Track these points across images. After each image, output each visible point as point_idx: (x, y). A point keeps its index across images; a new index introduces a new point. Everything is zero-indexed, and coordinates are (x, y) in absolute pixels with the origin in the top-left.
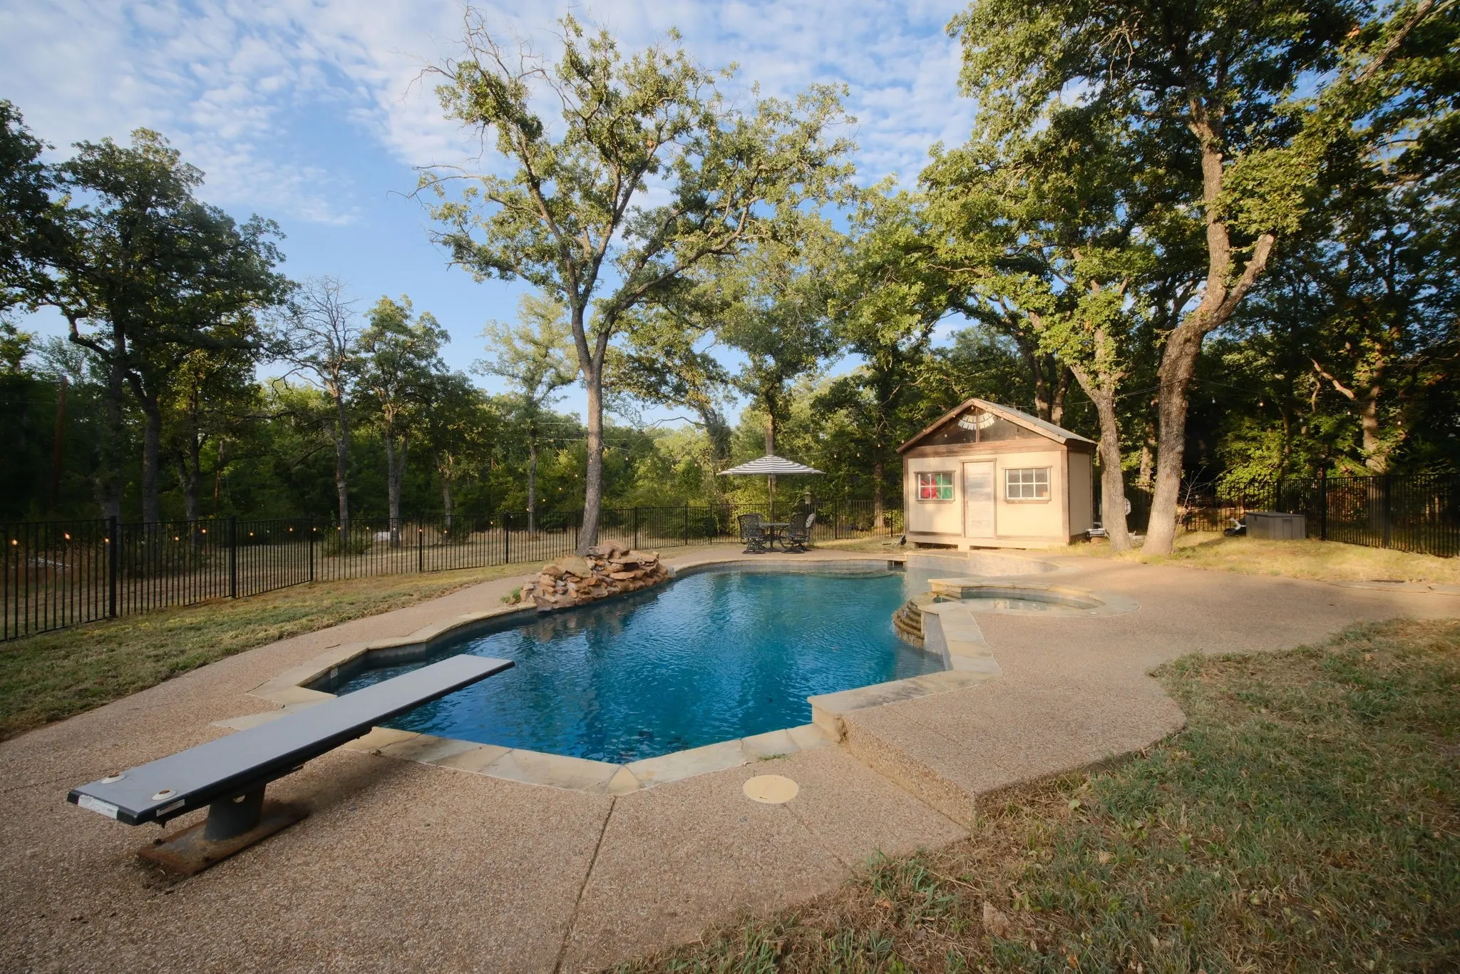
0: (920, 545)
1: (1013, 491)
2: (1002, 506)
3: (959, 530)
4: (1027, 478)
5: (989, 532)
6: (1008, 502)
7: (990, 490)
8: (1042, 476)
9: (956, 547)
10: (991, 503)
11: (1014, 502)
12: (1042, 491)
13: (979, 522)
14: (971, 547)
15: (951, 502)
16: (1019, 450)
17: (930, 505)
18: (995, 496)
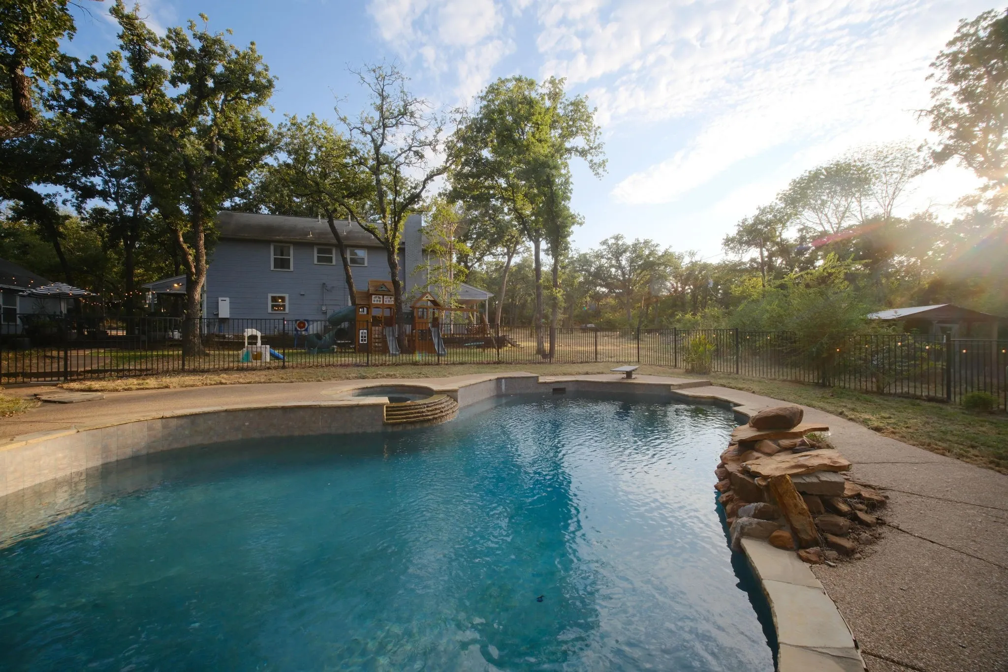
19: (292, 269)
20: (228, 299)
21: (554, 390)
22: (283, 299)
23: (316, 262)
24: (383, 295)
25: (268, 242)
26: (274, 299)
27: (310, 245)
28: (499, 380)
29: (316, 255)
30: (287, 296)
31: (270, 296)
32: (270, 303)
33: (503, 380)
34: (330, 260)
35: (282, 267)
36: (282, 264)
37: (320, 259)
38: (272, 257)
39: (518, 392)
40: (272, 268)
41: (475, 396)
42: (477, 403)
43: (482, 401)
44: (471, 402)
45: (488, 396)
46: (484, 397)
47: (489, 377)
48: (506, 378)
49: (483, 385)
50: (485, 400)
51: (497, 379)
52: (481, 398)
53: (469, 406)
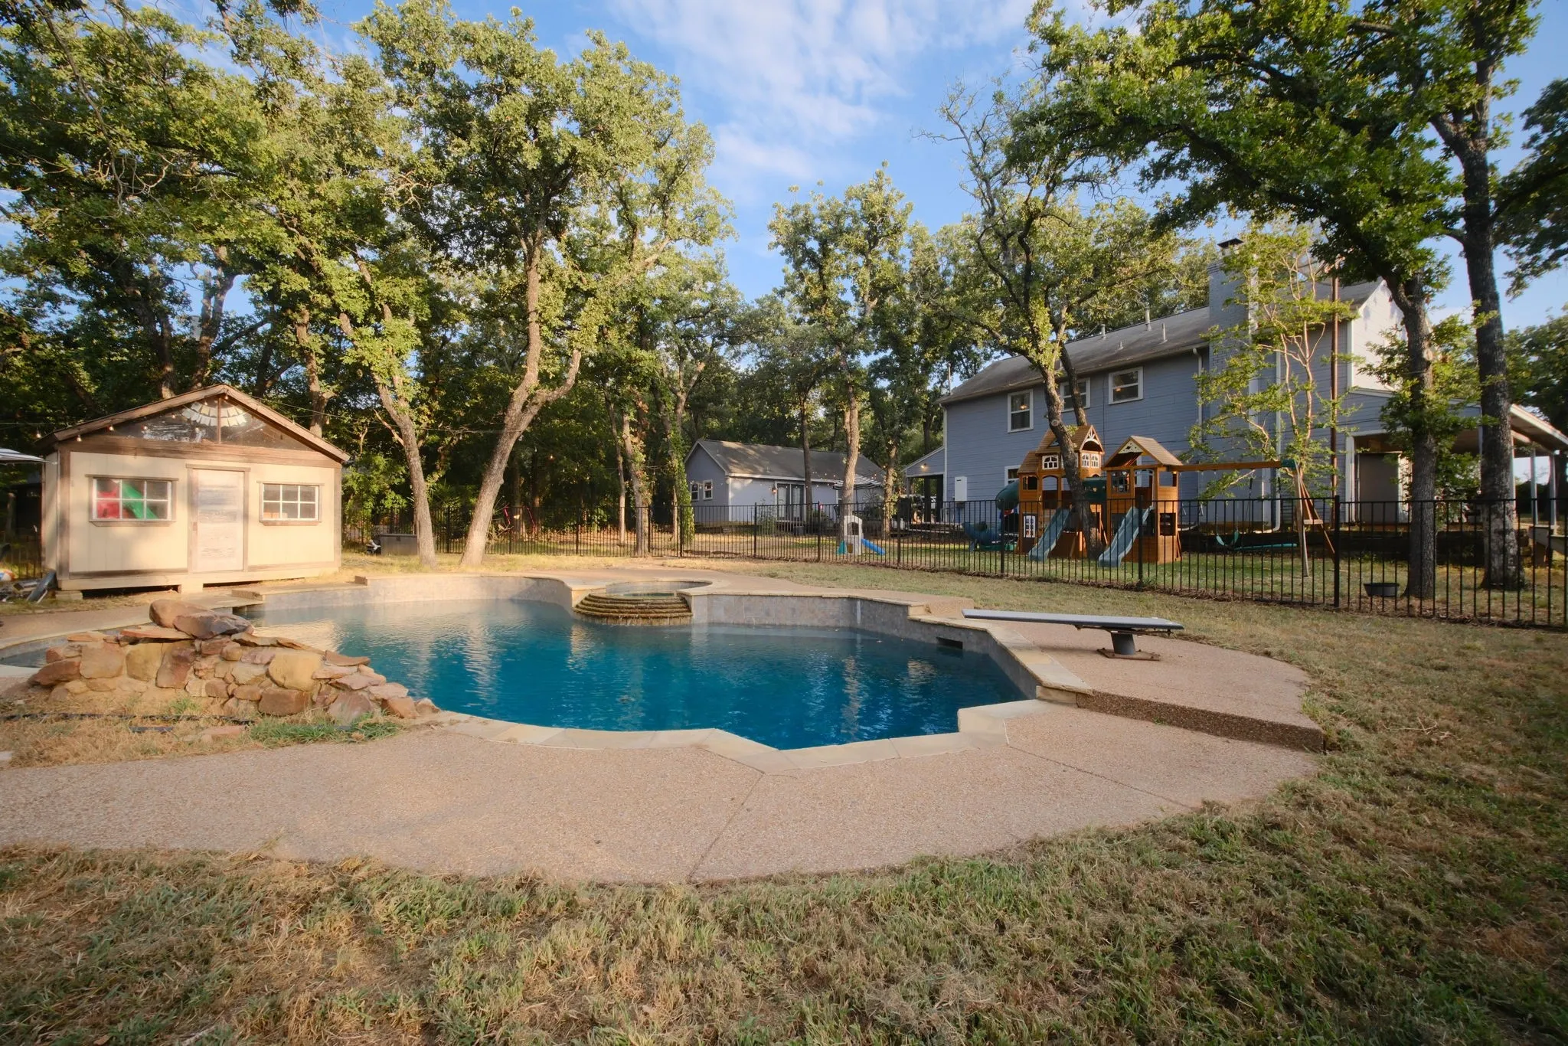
0: (88, 594)
1: (269, 508)
2: (255, 528)
3: (182, 564)
4: (290, 494)
5: (236, 563)
6: (266, 523)
7: (239, 507)
8: (308, 493)
9: (175, 588)
10: (239, 525)
11: (274, 524)
12: (308, 511)
13: (216, 550)
14: (206, 586)
15: (167, 524)
16: (284, 461)
17: (123, 529)
18: (246, 516)
19: (1032, 426)
20: (964, 479)
21: (940, 641)
25: (1003, 395)
26: (1012, 473)
28: (849, 601)
31: (1007, 469)
32: (1007, 480)
33: (860, 604)
35: (1022, 425)
36: (1021, 420)
38: (1009, 414)
39: (879, 629)
40: (1009, 430)
41: (768, 614)
42: (774, 626)
43: (794, 626)
44: (754, 621)
45: (816, 622)
46: (802, 621)
47: (826, 593)
48: (863, 600)
49: (794, 601)
50: (806, 627)
51: (850, 599)
52: (789, 623)
53: (749, 626)
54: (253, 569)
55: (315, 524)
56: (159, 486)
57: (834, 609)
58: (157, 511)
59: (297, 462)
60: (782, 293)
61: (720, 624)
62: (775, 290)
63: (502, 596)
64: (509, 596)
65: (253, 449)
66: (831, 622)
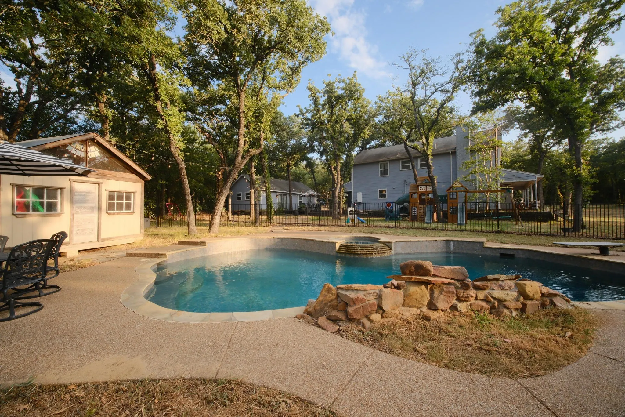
1: (111, 205)
4: (120, 197)
5: (94, 237)
6: (110, 214)
7: (96, 204)
8: (128, 197)
9: (66, 254)
10: (96, 215)
11: (114, 214)
12: (128, 207)
13: (83, 230)
14: (79, 251)
15: (59, 215)
16: (118, 179)
17: (33, 218)
18: (99, 209)
19: (389, 175)
20: (361, 193)
21: (501, 254)
22: (385, 191)
23: (401, 169)
24: (426, 186)
25: (377, 163)
26: (381, 192)
27: (398, 160)
28: (448, 241)
29: (401, 165)
30: (386, 189)
31: (379, 190)
32: (379, 194)
33: (452, 242)
34: (408, 167)
35: (385, 174)
36: (384, 173)
37: (403, 167)
38: (380, 170)
39: (465, 252)
40: (380, 176)
41: (417, 248)
42: (419, 253)
43: (427, 253)
44: (412, 252)
45: (434, 251)
46: (429, 251)
47: (438, 239)
48: (454, 241)
49: (427, 243)
50: (431, 253)
51: (446, 241)
52: (425, 251)
53: (410, 254)
54: (104, 240)
55: (132, 214)
56: (52, 191)
57: (441, 245)
58: (51, 207)
59: (125, 180)
60: (298, 116)
61: (399, 254)
62: (295, 114)
63: (261, 248)
64: (265, 247)
65: (104, 171)
66: (440, 250)
